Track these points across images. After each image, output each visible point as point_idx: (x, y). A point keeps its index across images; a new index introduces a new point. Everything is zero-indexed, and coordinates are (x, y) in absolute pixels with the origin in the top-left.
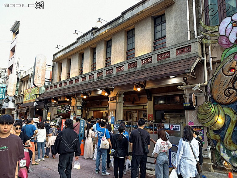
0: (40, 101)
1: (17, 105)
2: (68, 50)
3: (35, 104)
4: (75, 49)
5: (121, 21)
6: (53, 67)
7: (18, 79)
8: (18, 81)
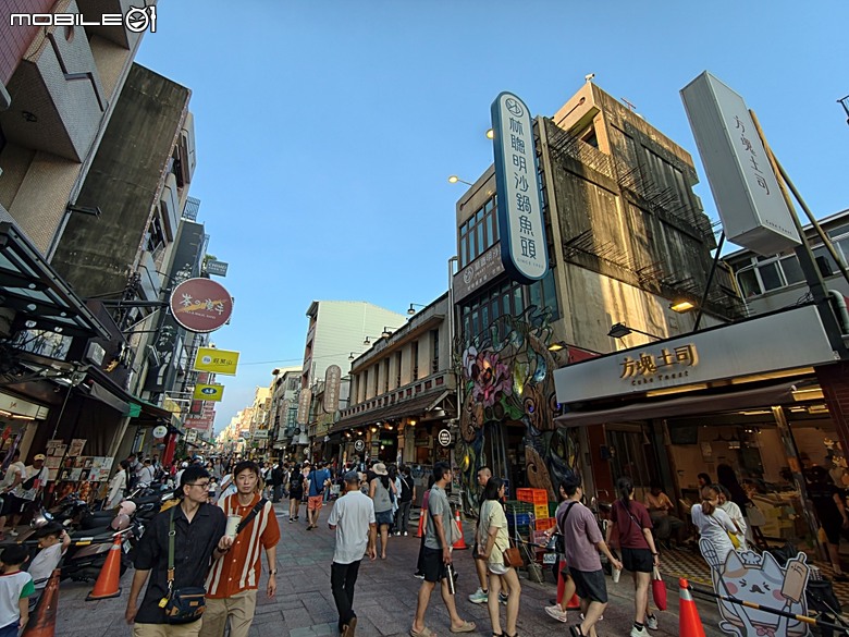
0: (334, 433)
1: (311, 438)
2: (365, 359)
3: (326, 439)
4: (369, 360)
5: (408, 329)
6: (351, 381)
7: (313, 395)
8: (312, 399)
